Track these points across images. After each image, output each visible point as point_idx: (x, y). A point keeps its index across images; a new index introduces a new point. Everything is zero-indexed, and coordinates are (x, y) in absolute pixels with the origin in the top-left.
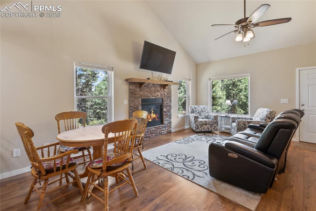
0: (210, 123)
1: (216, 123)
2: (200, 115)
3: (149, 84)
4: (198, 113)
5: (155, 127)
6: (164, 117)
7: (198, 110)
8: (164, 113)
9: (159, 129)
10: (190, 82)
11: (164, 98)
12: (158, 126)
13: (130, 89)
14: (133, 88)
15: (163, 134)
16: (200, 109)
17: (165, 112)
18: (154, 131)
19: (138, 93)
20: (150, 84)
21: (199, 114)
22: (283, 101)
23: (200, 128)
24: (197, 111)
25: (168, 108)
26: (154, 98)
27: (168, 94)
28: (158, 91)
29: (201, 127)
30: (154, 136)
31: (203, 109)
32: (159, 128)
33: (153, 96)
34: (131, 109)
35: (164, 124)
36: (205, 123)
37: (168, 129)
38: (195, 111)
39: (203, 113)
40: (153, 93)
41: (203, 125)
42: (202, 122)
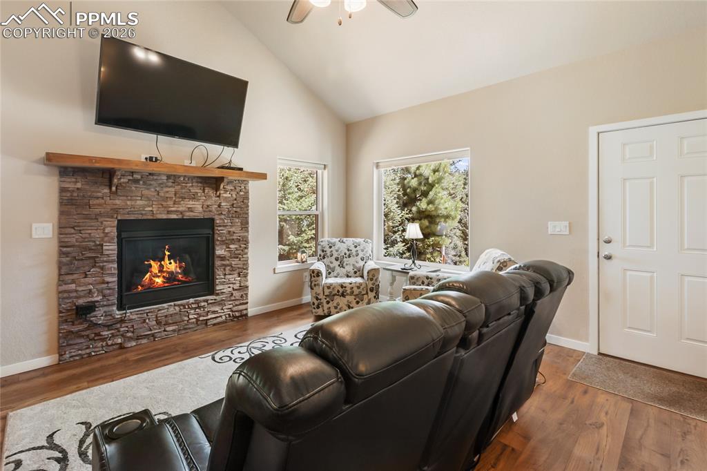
0: (356, 291)
1: (372, 290)
2: (341, 266)
3: (150, 174)
4: (337, 259)
5: (179, 305)
6: (219, 274)
7: (337, 251)
8: (218, 263)
9: (195, 308)
10: (326, 172)
11: (216, 217)
12: (192, 300)
13: (62, 190)
14: (79, 185)
15: (214, 325)
16: (343, 248)
17: (222, 258)
18: (171, 315)
19: (101, 201)
20: (159, 175)
21: (338, 263)
22: (555, 227)
23: (326, 306)
24: (335, 255)
25: (232, 246)
26: (174, 216)
27: (233, 205)
28: (194, 197)
29: (328, 302)
30: (174, 331)
31: (352, 248)
32: (193, 306)
33: (169, 212)
34: (67, 254)
35: (218, 294)
36: (341, 290)
37: (235, 309)
38: (329, 254)
39: (352, 260)
40: (170, 203)
41: (336, 297)
42: (332, 287)
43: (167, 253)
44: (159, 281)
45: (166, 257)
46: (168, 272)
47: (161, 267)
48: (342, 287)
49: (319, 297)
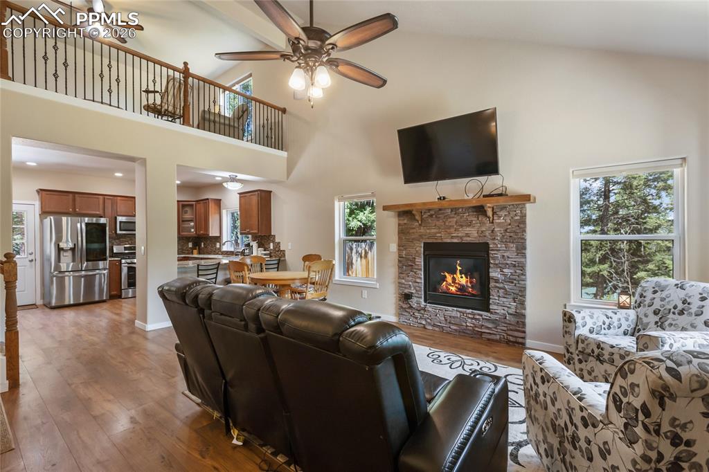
3: (440, 210)
4: (656, 313)
5: (460, 312)
6: (493, 292)
7: (663, 299)
8: (492, 284)
9: (472, 319)
11: (490, 242)
12: (469, 311)
14: (405, 221)
15: (489, 339)
17: (497, 281)
18: (454, 317)
19: (414, 230)
20: (445, 209)
21: (657, 318)
26: (455, 241)
27: (506, 230)
28: (470, 224)
30: (456, 330)
32: (470, 316)
33: (452, 237)
35: (491, 313)
37: (509, 332)
40: (452, 230)
41: (591, 358)
42: (586, 342)
43: (459, 268)
44: (453, 289)
45: (458, 271)
46: (459, 284)
47: (454, 279)
48: (599, 346)
49: (571, 350)
